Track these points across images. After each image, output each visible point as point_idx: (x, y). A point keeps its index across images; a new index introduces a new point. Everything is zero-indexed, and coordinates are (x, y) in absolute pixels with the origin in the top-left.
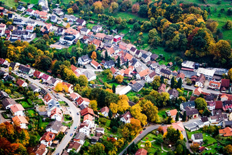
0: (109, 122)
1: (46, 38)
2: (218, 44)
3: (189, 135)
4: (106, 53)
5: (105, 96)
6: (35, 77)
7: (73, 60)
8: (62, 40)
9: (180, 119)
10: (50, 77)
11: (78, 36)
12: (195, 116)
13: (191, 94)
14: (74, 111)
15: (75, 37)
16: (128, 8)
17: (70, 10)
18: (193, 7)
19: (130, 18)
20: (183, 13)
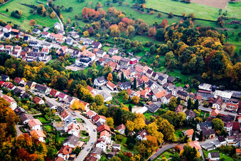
0: (125, 139)
1: (61, 60)
2: (235, 66)
3: (206, 154)
4: (122, 75)
5: (121, 114)
6: (52, 96)
7: (89, 80)
8: (77, 62)
9: (197, 139)
10: (66, 96)
11: (94, 58)
12: (212, 136)
13: (208, 115)
14: (90, 128)
15: (90, 59)
16: (144, 31)
17: (86, 33)
18: (210, 31)
19: (146, 41)
20: (200, 36)
